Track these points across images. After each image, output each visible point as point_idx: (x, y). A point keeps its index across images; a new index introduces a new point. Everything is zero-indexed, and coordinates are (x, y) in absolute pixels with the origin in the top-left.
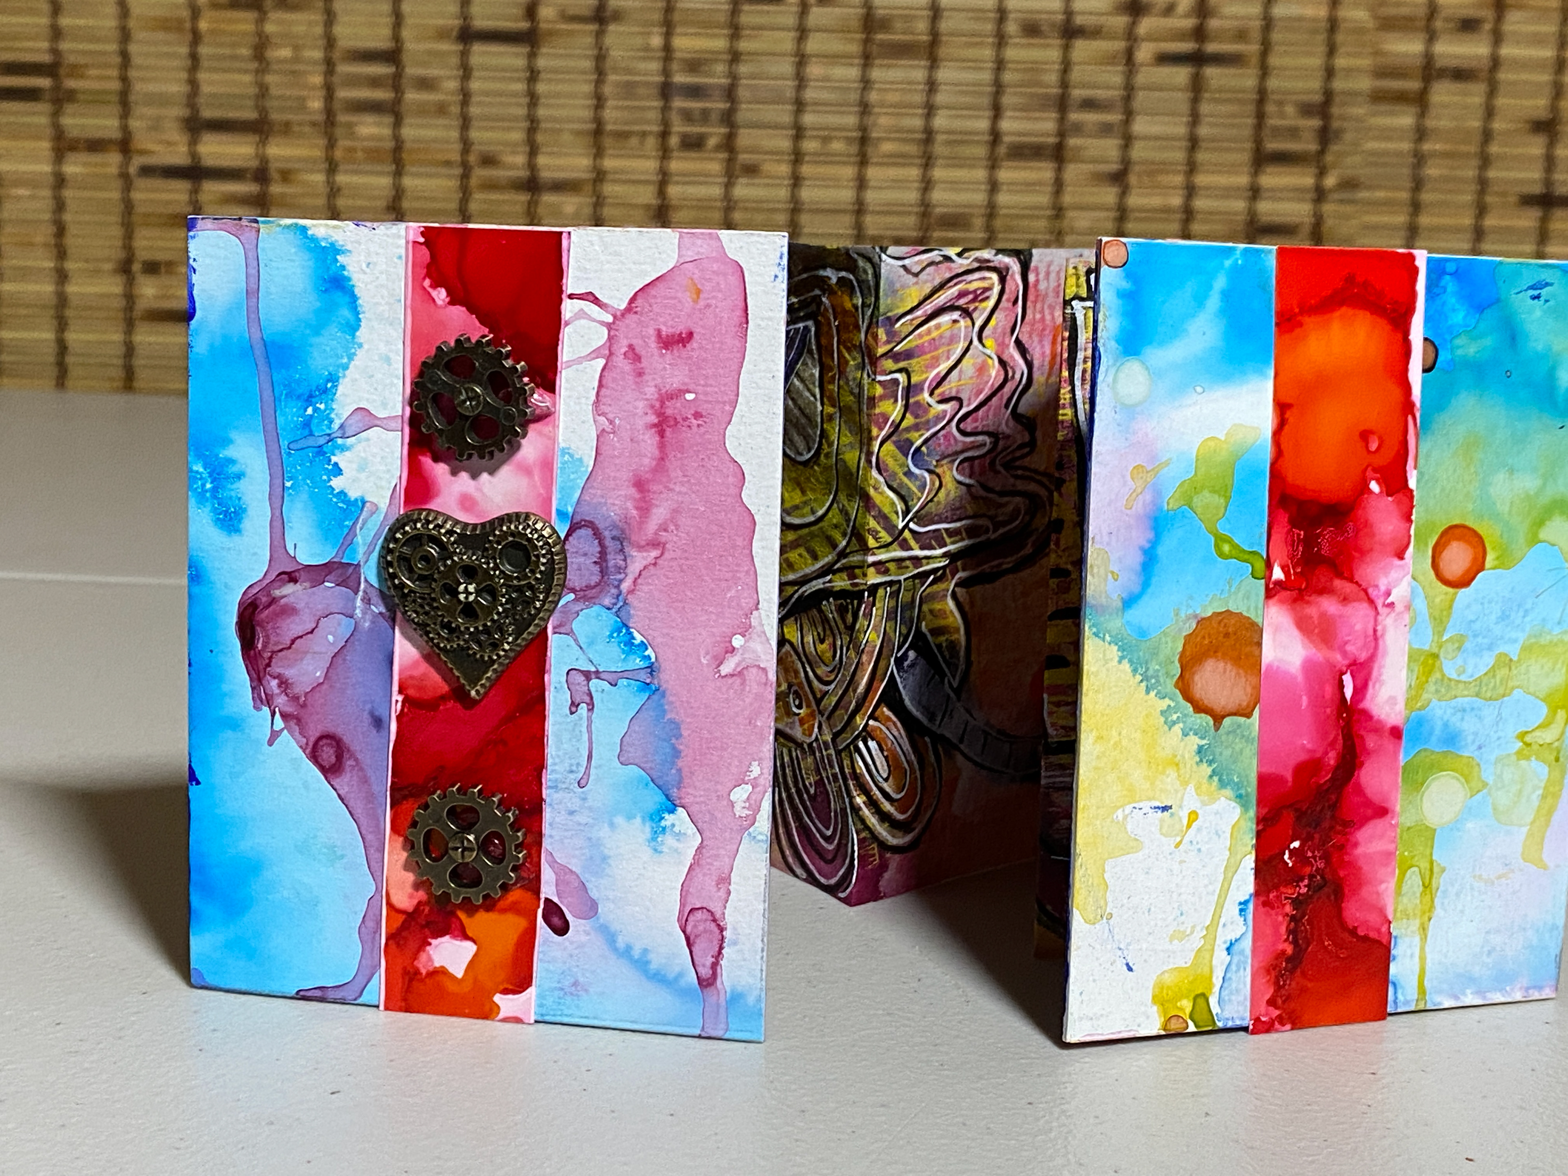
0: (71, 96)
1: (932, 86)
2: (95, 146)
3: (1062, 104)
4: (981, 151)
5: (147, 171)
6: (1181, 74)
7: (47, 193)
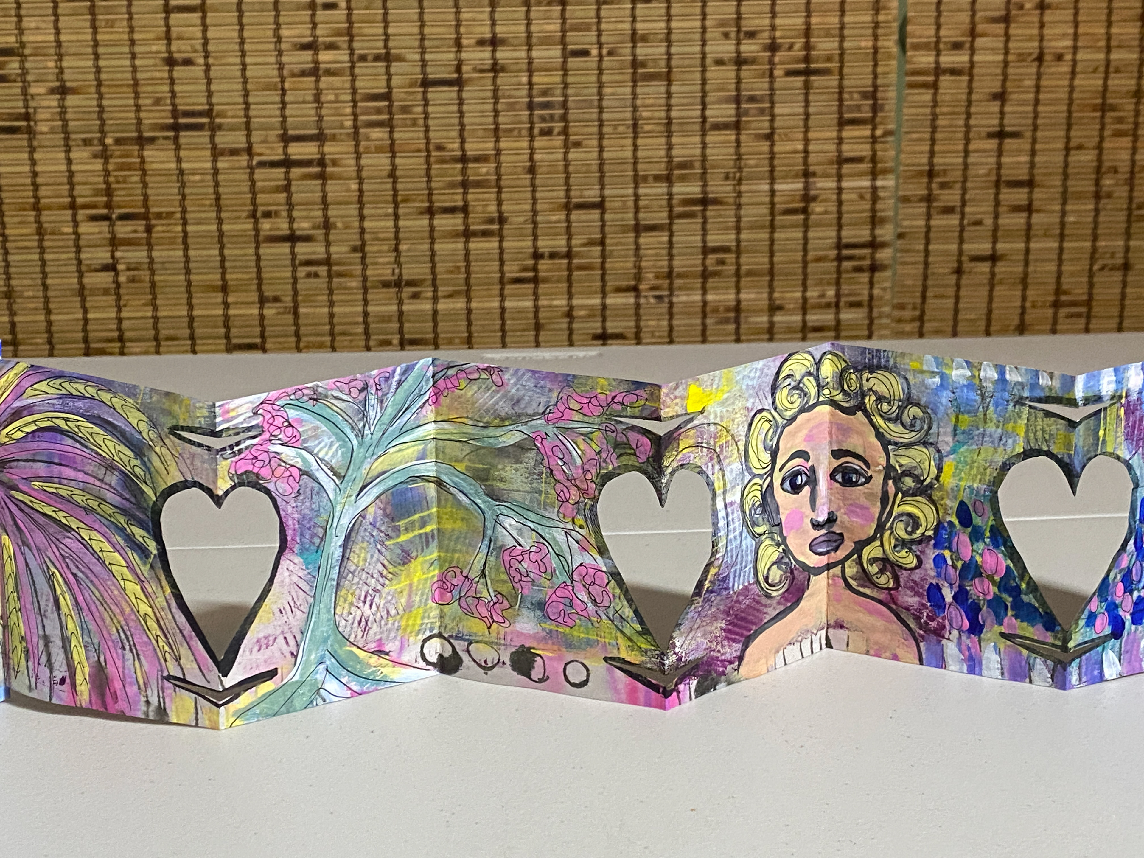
0: (220, 127)
1: (669, 95)
2: (234, 152)
3: (738, 100)
4: (697, 127)
5: (262, 164)
6: (798, 81)
7: (209, 177)
